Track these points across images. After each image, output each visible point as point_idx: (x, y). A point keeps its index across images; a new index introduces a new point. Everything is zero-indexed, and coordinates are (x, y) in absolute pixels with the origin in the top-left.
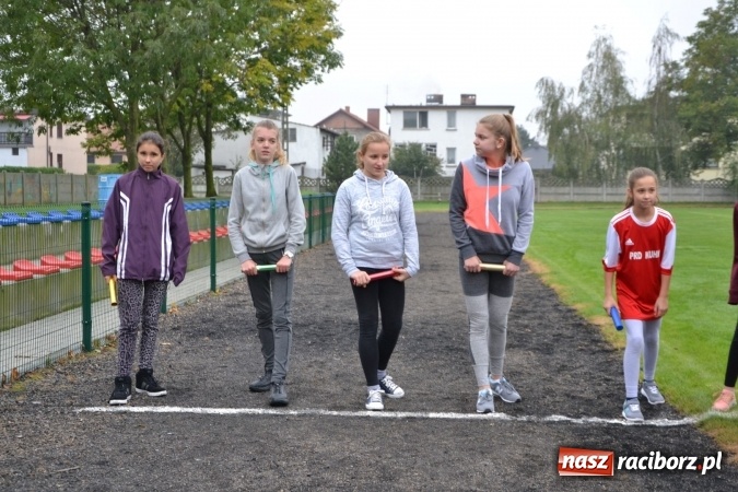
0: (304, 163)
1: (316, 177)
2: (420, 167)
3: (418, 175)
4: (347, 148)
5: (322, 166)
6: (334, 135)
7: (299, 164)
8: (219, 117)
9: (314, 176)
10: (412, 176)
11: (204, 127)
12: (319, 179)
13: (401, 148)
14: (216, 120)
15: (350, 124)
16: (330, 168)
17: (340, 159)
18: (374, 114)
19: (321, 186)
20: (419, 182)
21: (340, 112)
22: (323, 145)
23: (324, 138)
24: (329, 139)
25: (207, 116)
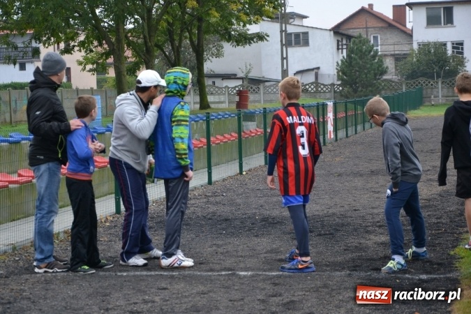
0: (318, 68)
1: (330, 83)
2: (441, 68)
3: (438, 76)
4: (361, 51)
6: (349, 37)
7: (313, 70)
8: (212, 29)
9: (328, 81)
10: (432, 77)
12: (333, 85)
13: (425, 47)
14: (208, 32)
15: (372, 23)
16: (344, 73)
17: (354, 62)
18: (399, 10)
19: (335, 92)
20: (440, 83)
21: (362, 11)
22: (338, 49)
23: (338, 41)
24: (344, 42)
25: (199, 29)
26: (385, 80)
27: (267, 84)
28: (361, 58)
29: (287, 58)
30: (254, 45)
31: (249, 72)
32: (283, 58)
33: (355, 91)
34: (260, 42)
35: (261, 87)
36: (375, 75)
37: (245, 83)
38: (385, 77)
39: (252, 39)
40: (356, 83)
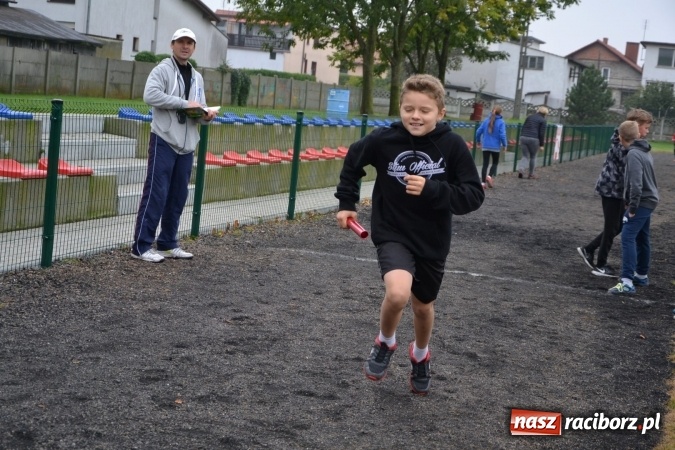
0: (548, 93)
1: (558, 107)
2: (666, 107)
3: (662, 115)
4: (592, 81)
5: (565, 98)
6: (582, 67)
7: (543, 93)
8: (457, 42)
9: (556, 106)
10: (657, 115)
11: (440, 51)
12: (560, 110)
13: (653, 85)
14: (453, 45)
15: (605, 56)
16: (572, 100)
17: (584, 91)
18: (632, 47)
19: (562, 117)
20: (663, 122)
21: (597, 44)
22: (570, 76)
23: (571, 69)
24: (577, 71)
25: (445, 41)
26: (611, 112)
27: (499, 101)
28: (591, 88)
29: (522, 79)
30: (494, 62)
31: (483, 88)
32: (519, 79)
33: (581, 118)
34: (501, 61)
35: (493, 103)
36: (603, 105)
37: (478, 97)
38: (611, 109)
39: (494, 57)
40: (582, 111)
